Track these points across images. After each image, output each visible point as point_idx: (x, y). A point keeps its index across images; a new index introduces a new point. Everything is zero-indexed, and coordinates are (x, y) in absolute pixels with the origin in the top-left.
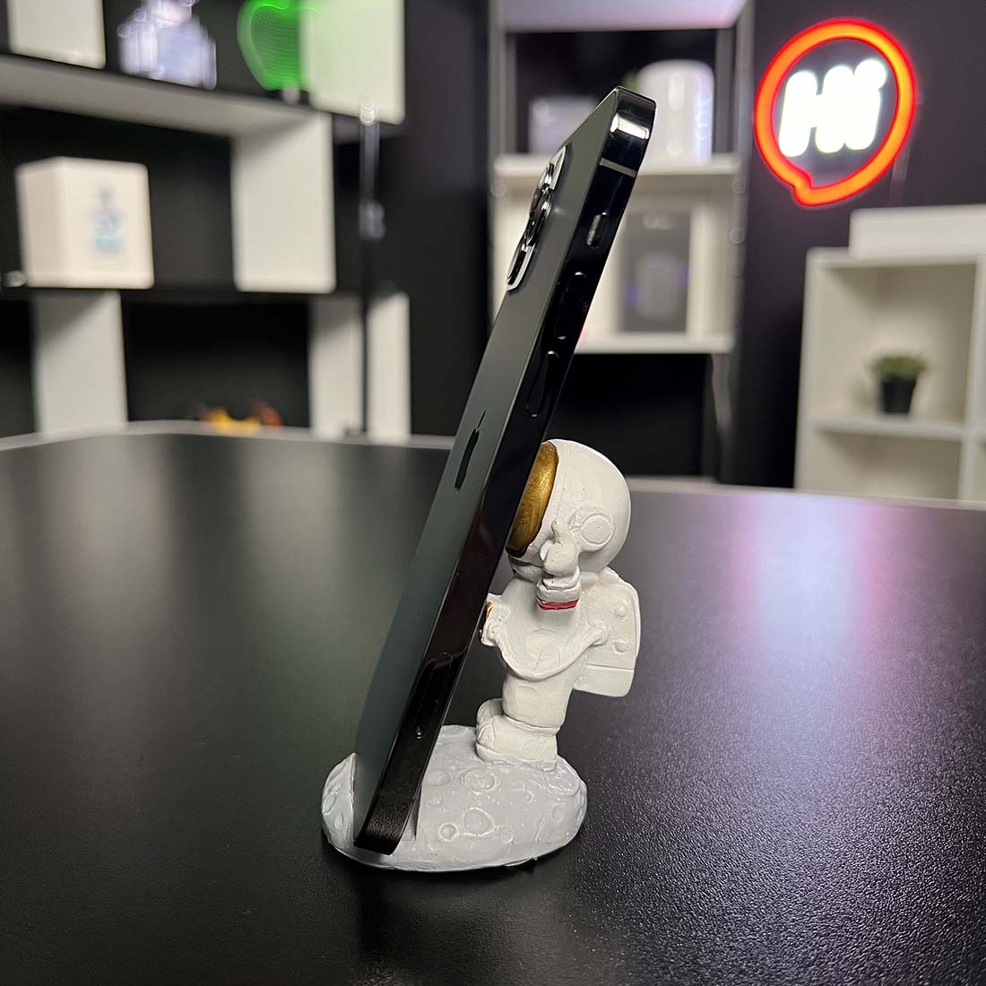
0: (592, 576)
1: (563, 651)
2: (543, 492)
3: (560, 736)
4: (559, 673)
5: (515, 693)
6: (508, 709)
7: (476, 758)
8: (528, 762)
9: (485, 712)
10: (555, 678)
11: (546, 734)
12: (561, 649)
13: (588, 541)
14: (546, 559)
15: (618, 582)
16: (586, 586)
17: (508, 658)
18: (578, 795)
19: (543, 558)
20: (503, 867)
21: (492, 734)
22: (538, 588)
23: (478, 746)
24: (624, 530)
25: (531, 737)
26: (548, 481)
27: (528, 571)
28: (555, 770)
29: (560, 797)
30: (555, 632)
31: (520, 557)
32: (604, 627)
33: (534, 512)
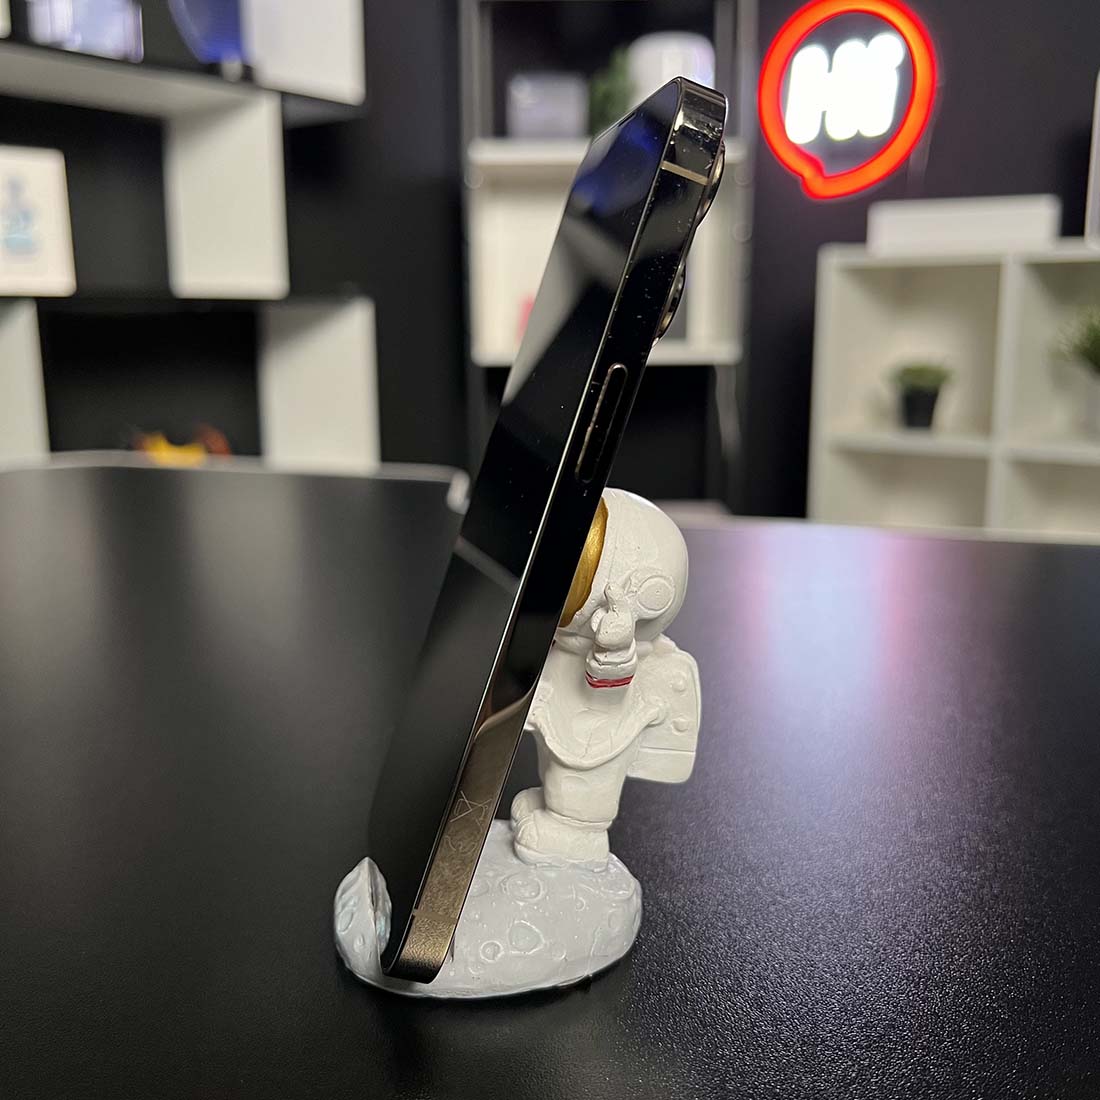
0: (647, 646)
1: (616, 734)
2: (592, 552)
3: (610, 831)
4: (612, 759)
5: (561, 786)
6: (553, 802)
7: (515, 861)
8: (576, 862)
10: (607, 765)
11: (596, 830)
12: (613, 731)
13: (646, 608)
14: (599, 630)
15: (674, 651)
17: (552, 744)
18: (634, 897)
19: (595, 629)
21: (534, 833)
22: (587, 664)
23: (518, 847)
25: (579, 834)
26: (597, 538)
28: (607, 870)
29: (615, 901)
30: (606, 713)
31: (564, 626)
32: (661, 705)
33: (581, 575)
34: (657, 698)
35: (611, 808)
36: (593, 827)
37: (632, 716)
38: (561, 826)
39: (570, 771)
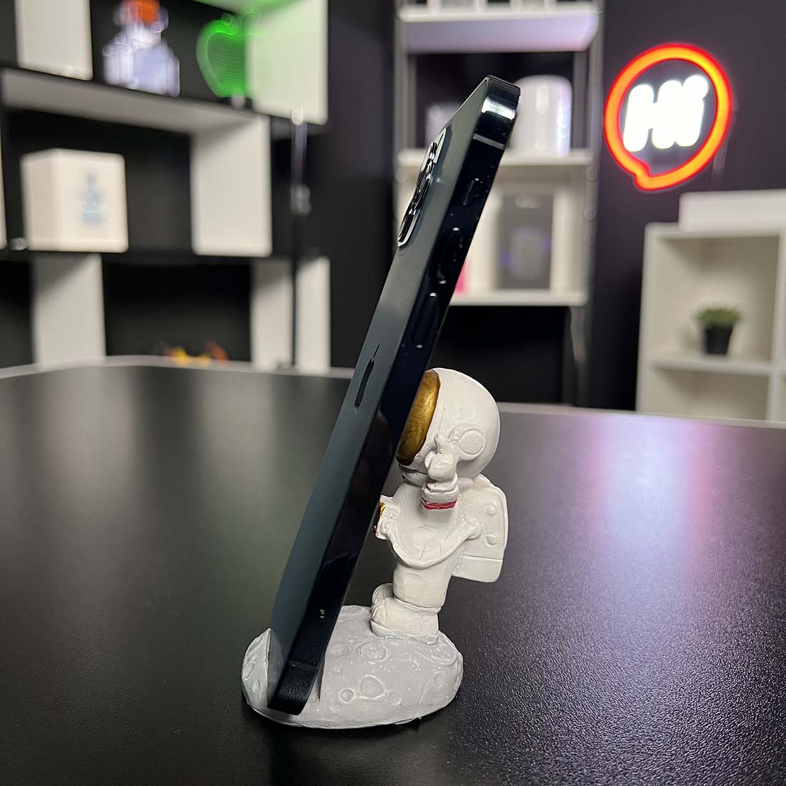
0: (468, 482)
1: (444, 544)
2: (427, 411)
3: (440, 615)
4: (440, 562)
5: (404, 579)
6: (398, 592)
7: (370, 634)
8: (414, 636)
9: (379, 594)
10: (437, 566)
11: (429, 613)
12: (442, 542)
13: (465, 452)
14: (429, 466)
15: (489, 487)
16: (462, 489)
17: (398, 549)
18: (456, 664)
19: (427, 466)
20: (392, 726)
21: (384, 613)
22: (423, 491)
23: (373, 623)
24: (495, 443)
25: (417, 616)
26: (431, 402)
27: (414, 477)
28: (437, 643)
29: (441, 666)
30: (436, 528)
31: (408, 465)
32: (478, 524)
33: (420, 427)
34: (475, 519)
35: (440, 598)
36: (426, 611)
37: (456, 531)
38: (404, 610)
39: (409, 569)
